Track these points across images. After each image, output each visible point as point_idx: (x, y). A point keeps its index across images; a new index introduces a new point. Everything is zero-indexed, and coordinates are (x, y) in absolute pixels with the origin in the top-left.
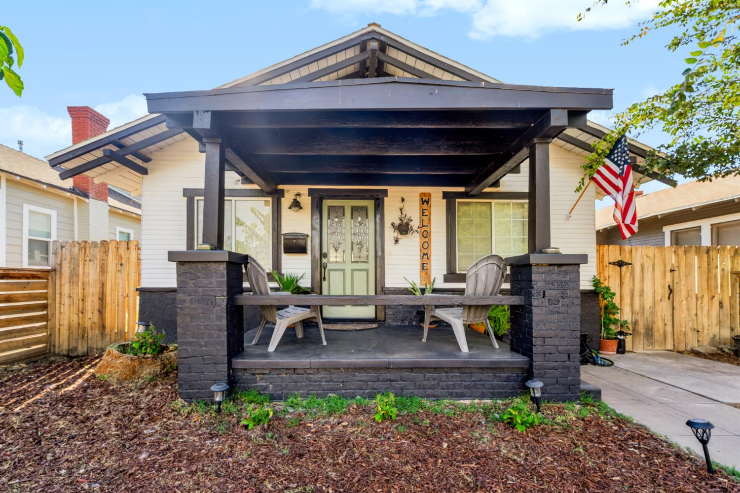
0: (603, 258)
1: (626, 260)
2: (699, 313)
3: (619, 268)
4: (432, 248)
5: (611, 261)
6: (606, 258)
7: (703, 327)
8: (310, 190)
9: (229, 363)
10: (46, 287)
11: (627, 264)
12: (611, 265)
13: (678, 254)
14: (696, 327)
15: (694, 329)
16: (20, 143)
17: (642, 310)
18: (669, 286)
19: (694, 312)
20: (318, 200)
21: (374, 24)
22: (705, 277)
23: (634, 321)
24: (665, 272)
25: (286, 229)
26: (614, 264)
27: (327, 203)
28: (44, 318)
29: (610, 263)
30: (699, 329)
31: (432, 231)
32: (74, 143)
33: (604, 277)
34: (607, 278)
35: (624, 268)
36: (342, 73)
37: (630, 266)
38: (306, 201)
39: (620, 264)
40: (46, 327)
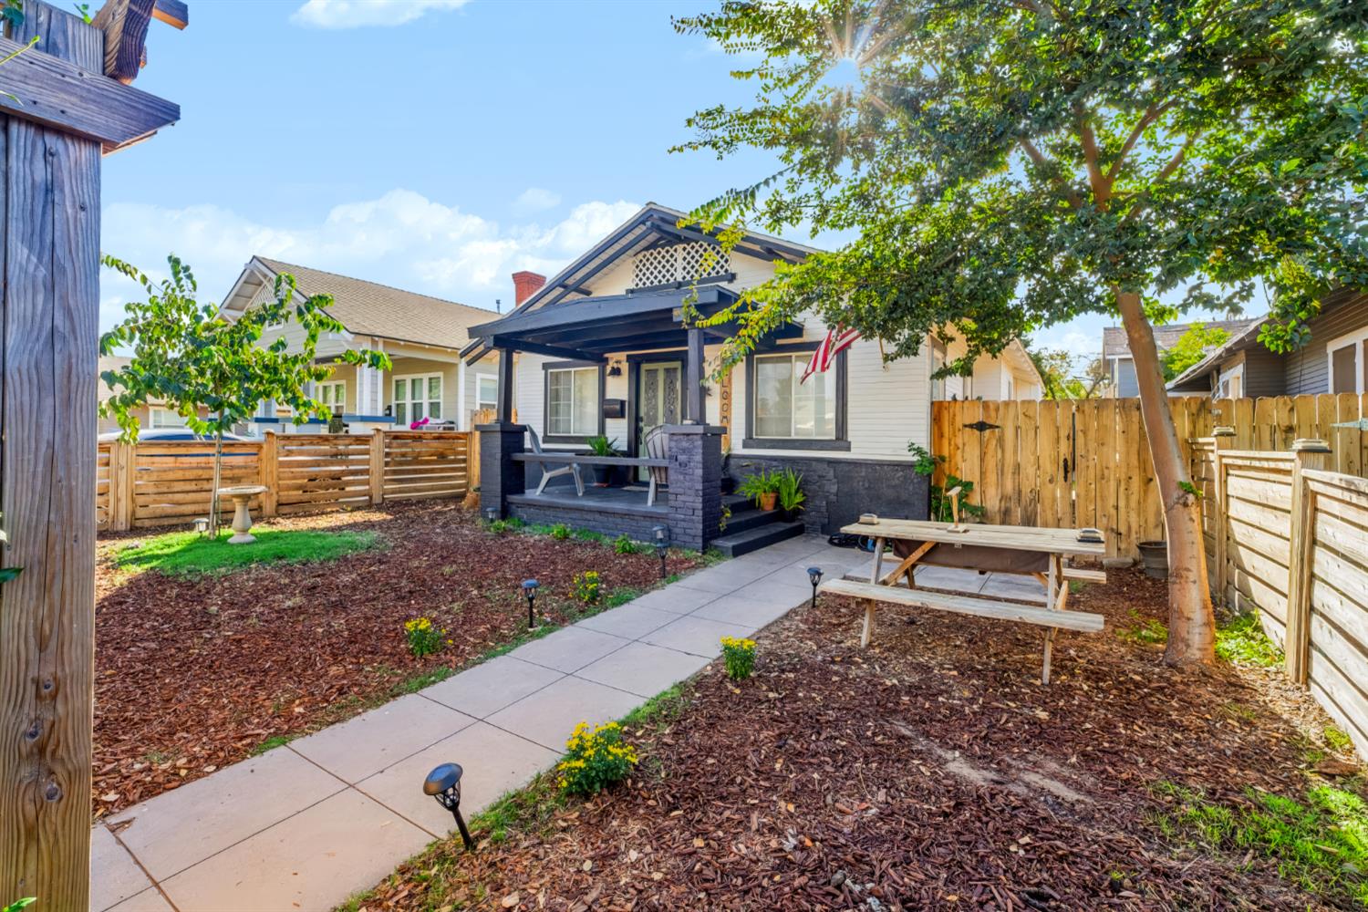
0: (954, 418)
1: (991, 422)
2: (1122, 504)
3: (977, 433)
4: (733, 411)
5: (967, 423)
6: (958, 419)
7: (1129, 528)
8: (628, 356)
9: (504, 499)
10: (465, 446)
11: (992, 427)
12: (967, 429)
13: (1083, 412)
14: (1115, 527)
15: (1112, 530)
16: (498, 302)
17: (1016, 496)
18: (1065, 460)
19: (1112, 501)
20: (635, 364)
21: (651, 203)
22: (1135, 447)
23: (1003, 509)
24: (1058, 440)
25: (610, 395)
26: (971, 426)
27: (645, 367)
28: (464, 469)
29: (965, 426)
30: (1123, 529)
31: (733, 391)
32: (517, 304)
33: (956, 445)
34: (961, 446)
35: (987, 433)
36: (643, 243)
37: (997, 430)
38: (625, 367)
39: (981, 426)
40: (464, 476)
